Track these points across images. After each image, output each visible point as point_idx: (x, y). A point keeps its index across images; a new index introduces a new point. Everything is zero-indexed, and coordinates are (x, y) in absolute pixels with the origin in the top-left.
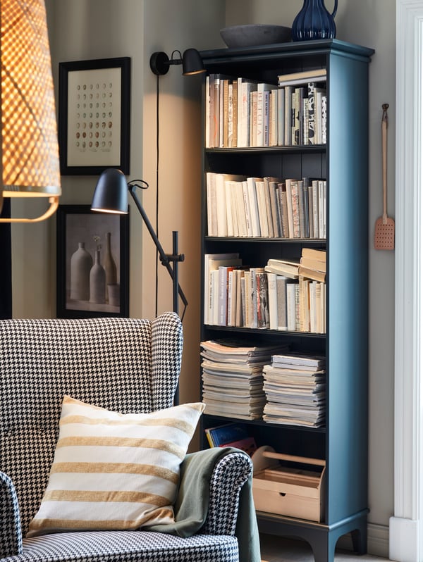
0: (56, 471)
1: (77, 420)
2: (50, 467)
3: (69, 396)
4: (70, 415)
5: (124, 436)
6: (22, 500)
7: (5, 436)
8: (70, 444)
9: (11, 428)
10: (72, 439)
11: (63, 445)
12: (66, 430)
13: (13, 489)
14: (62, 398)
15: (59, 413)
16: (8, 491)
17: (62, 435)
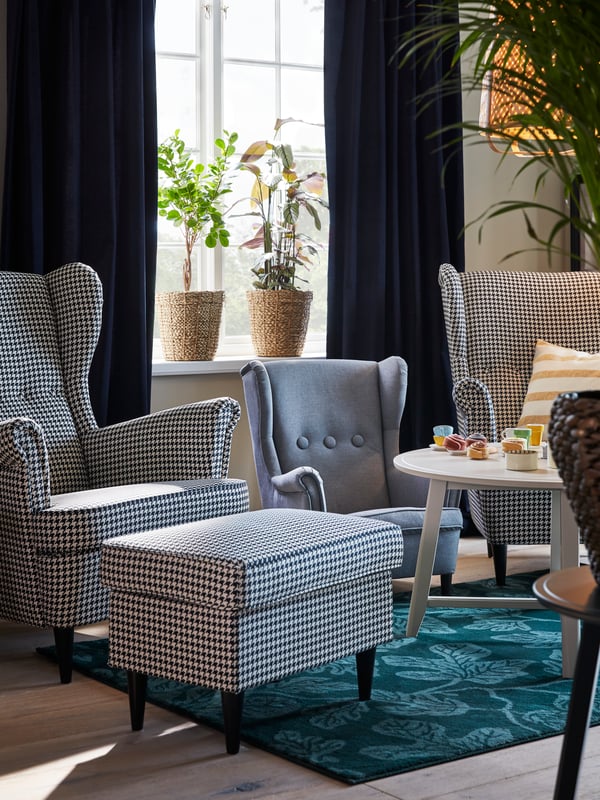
0: (529, 400)
1: (548, 358)
2: (524, 397)
3: (542, 340)
4: (543, 354)
5: (592, 369)
6: (498, 410)
7: (483, 373)
8: (542, 377)
9: (489, 366)
10: (544, 372)
11: (536, 378)
12: (538, 367)
13: (489, 396)
14: (536, 342)
15: (533, 355)
16: (485, 396)
17: (534, 372)
